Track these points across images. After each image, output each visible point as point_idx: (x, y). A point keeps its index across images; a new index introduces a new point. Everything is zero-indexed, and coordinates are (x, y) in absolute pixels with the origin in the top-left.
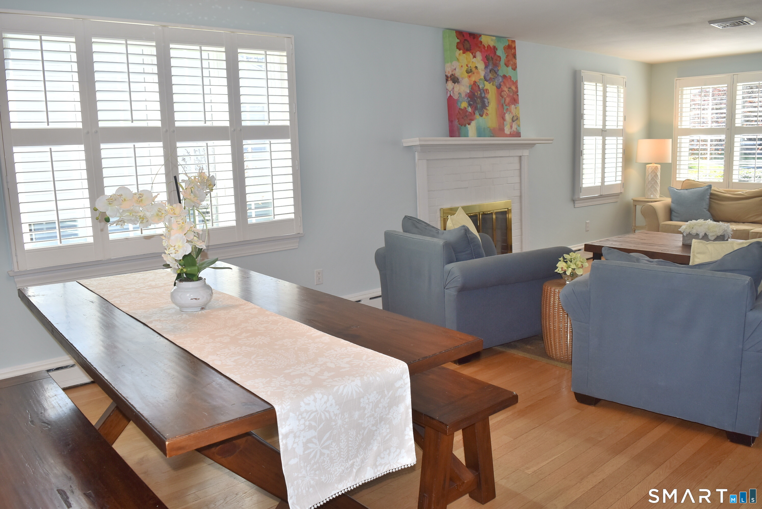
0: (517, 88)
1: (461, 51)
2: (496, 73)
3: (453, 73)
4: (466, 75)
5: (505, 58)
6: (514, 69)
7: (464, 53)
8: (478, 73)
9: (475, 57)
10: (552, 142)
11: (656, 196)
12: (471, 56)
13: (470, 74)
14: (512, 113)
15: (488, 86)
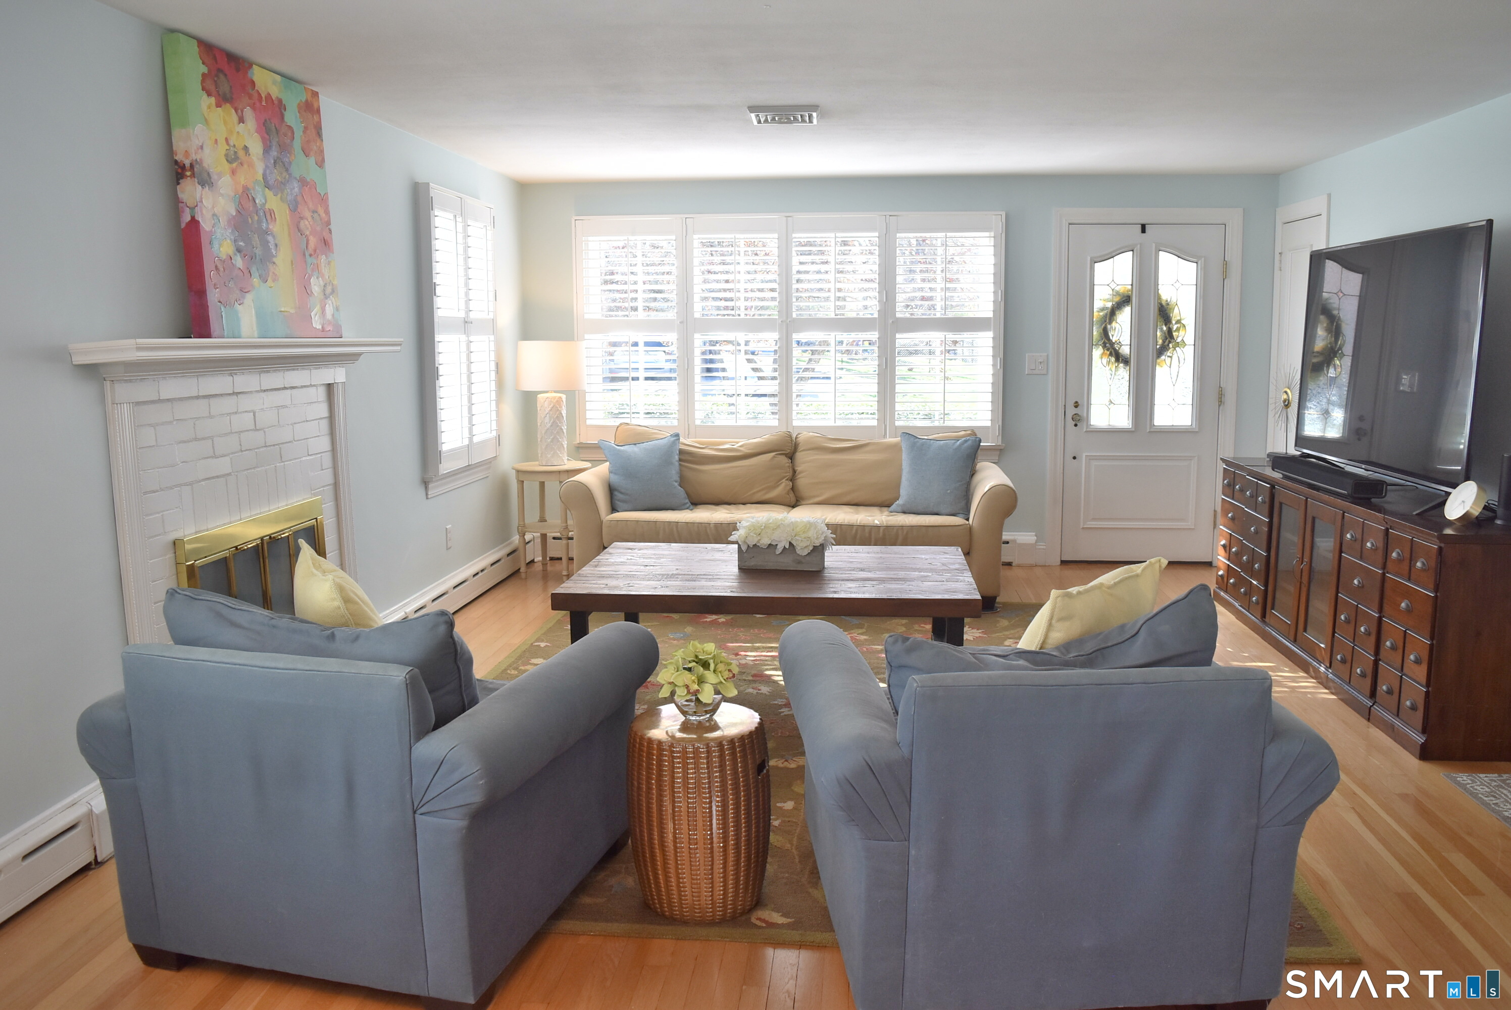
0: (327, 212)
1: (213, 100)
2: (287, 170)
3: (198, 157)
4: (226, 166)
5: (302, 134)
6: (321, 164)
7: (218, 105)
8: (251, 165)
9: (241, 120)
10: (399, 348)
11: (563, 460)
12: (235, 118)
13: (234, 165)
14: (323, 276)
15: (273, 202)
